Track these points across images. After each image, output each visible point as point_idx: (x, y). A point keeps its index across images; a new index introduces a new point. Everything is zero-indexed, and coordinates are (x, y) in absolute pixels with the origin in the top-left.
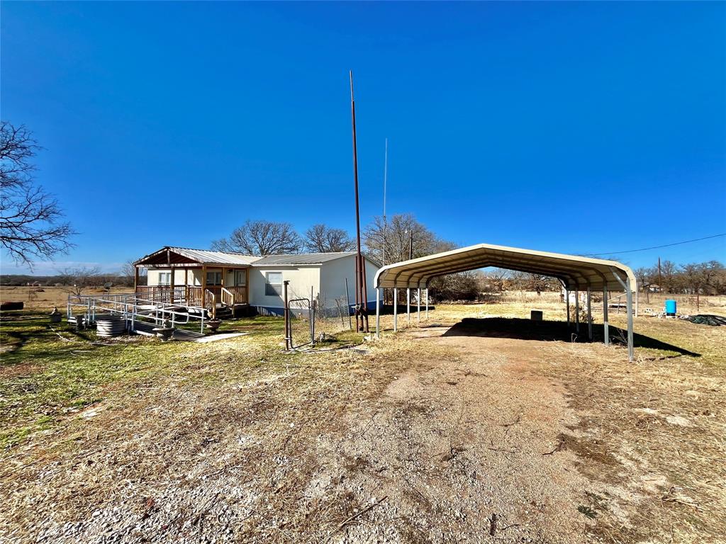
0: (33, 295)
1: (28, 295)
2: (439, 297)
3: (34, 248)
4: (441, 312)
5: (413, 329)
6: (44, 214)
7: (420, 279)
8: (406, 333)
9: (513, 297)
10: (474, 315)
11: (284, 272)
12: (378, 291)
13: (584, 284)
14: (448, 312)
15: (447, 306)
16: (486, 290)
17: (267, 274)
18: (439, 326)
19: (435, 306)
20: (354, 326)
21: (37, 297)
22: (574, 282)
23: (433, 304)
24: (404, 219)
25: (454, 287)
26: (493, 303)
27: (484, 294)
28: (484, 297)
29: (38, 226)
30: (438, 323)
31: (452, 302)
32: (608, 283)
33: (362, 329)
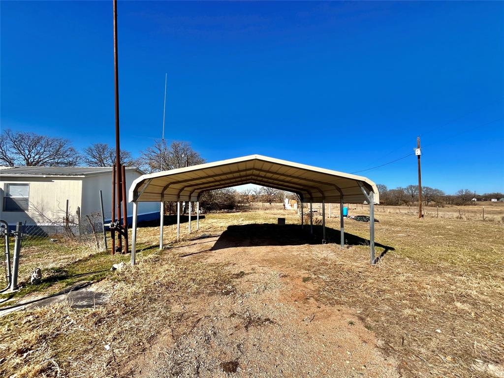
2: (209, 207)
4: (210, 221)
5: (182, 243)
7: (192, 192)
8: (173, 250)
9: (257, 206)
10: (235, 223)
11: (32, 184)
12: (135, 205)
13: (320, 197)
14: (215, 220)
15: (215, 215)
16: (239, 202)
17: (7, 186)
18: (208, 237)
19: (205, 215)
20: (110, 246)
22: (309, 196)
23: (204, 214)
24: (181, 146)
25: (219, 200)
26: (246, 211)
27: (239, 205)
28: (239, 207)
30: (207, 234)
31: (218, 212)
32: (344, 197)
33: (119, 250)
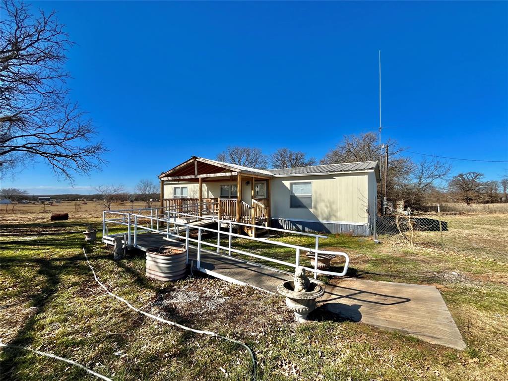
0: (78, 207)
1: (75, 207)
3: (74, 165)
6: (81, 133)
17: (291, 184)
21: (80, 208)
29: (76, 144)
